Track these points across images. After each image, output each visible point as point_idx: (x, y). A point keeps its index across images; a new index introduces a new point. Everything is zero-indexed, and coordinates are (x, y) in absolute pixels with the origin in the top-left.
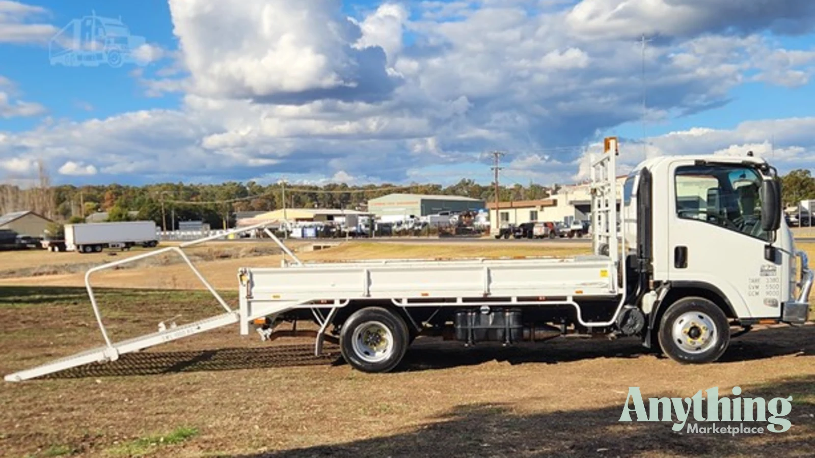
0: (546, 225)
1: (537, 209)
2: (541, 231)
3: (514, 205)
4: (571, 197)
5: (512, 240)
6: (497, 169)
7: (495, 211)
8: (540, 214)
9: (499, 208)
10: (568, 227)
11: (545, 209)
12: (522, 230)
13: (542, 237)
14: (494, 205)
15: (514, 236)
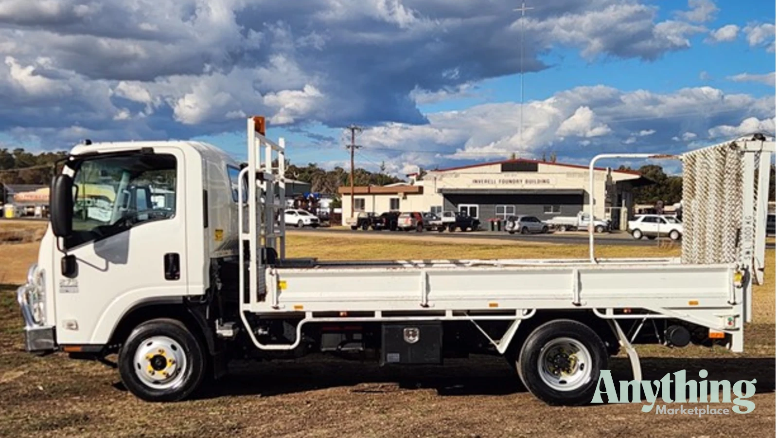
0: (413, 215)
1: (399, 196)
2: (406, 223)
3: (371, 191)
4: (440, 185)
5: (370, 232)
6: (353, 147)
7: (350, 197)
8: (402, 203)
9: (354, 194)
10: (439, 219)
11: (409, 197)
12: (384, 220)
13: (407, 230)
14: (349, 190)
15: (373, 227)
